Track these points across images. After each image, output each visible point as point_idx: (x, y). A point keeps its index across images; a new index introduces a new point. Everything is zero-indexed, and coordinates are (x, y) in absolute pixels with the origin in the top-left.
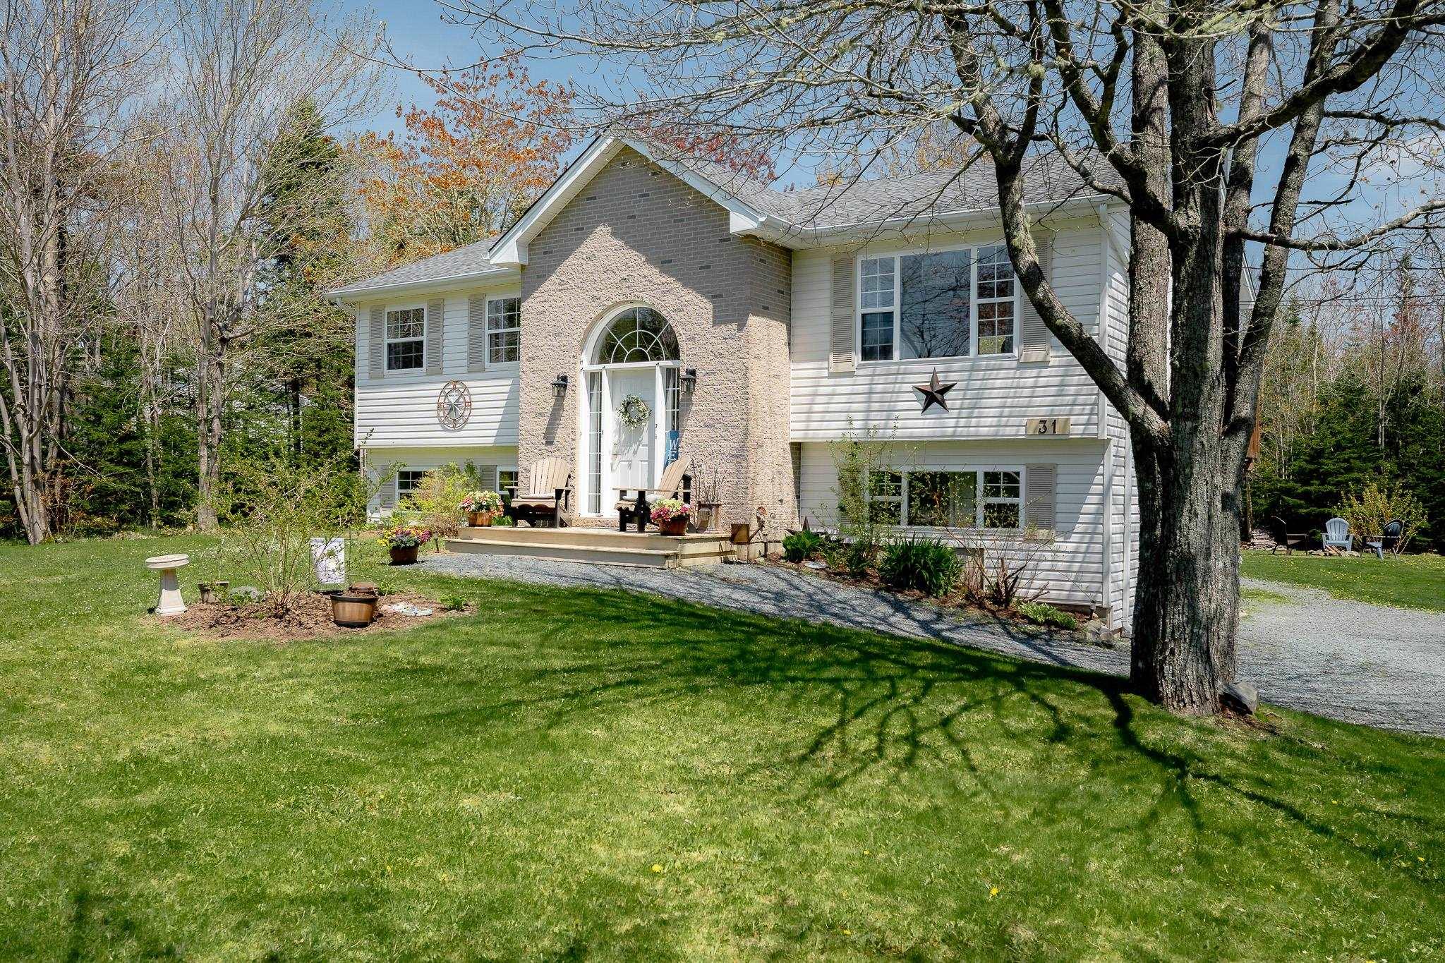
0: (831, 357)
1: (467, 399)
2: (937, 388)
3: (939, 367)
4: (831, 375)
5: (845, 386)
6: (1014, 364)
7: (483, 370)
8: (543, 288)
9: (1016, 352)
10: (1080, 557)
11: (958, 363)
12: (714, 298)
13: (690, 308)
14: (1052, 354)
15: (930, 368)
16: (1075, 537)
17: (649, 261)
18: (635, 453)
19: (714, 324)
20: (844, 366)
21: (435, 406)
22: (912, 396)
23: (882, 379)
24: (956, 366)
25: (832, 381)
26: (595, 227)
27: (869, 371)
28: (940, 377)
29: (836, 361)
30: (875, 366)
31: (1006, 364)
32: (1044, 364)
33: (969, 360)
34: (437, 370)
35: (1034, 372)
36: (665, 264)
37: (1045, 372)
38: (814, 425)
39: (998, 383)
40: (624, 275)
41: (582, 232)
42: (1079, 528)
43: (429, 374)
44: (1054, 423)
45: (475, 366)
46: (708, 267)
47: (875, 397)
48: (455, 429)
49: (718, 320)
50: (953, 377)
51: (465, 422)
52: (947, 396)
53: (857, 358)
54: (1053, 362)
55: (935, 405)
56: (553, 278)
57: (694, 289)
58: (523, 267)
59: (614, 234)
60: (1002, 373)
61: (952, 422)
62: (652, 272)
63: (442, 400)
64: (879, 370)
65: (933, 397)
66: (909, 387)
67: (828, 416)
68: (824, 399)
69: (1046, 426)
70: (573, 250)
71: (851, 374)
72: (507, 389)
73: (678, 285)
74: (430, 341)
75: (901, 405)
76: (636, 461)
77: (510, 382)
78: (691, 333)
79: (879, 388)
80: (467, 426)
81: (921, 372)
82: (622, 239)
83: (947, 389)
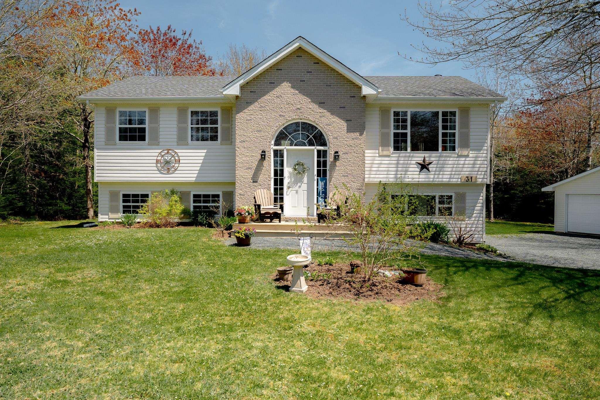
0: (380, 148)
1: (177, 158)
2: (427, 163)
3: (426, 155)
4: (380, 156)
5: (386, 160)
6: (456, 156)
7: (187, 144)
8: (250, 108)
9: (457, 151)
10: (474, 226)
11: (434, 154)
12: (347, 121)
13: (334, 124)
14: (471, 152)
15: (423, 155)
16: (473, 219)
17: (313, 101)
18: (300, 187)
19: (347, 132)
20: (385, 153)
21: (155, 161)
22: (415, 166)
23: (402, 159)
24: (434, 155)
25: (380, 159)
26: (281, 83)
27: (397, 155)
28: (427, 159)
29: (382, 151)
30: (400, 153)
31: (453, 155)
32: (467, 156)
33: (439, 153)
34: (155, 143)
35: (463, 159)
36: (321, 104)
37: (468, 159)
38: (372, 176)
39: (450, 162)
40: (299, 107)
41: (273, 85)
42: (474, 215)
43: (149, 144)
44: (472, 178)
45: (182, 142)
46: (344, 107)
47: (400, 166)
48: (168, 173)
49: (349, 130)
50: (432, 159)
51: (176, 170)
52: (430, 166)
53: (392, 149)
54: (471, 155)
55: (425, 170)
56: (256, 104)
57: (338, 116)
58: (237, 97)
59: (293, 87)
60: (451, 159)
61: (432, 176)
62: (315, 107)
63: (159, 158)
64: (401, 155)
65: (424, 166)
66: (414, 162)
67: (378, 173)
68: (376, 166)
69: (469, 179)
70: (268, 92)
71: (388, 156)
72: (204, 154)
73: (328, 114)
74: (150, 128)
75: (410, 169)
76: (300, 191)
77: (205, 151)
78: (336, 135)
79: (401, 162)
80: (177, 172)
81: (420, 156)
82: (297, 90)
83: (430, 163)
